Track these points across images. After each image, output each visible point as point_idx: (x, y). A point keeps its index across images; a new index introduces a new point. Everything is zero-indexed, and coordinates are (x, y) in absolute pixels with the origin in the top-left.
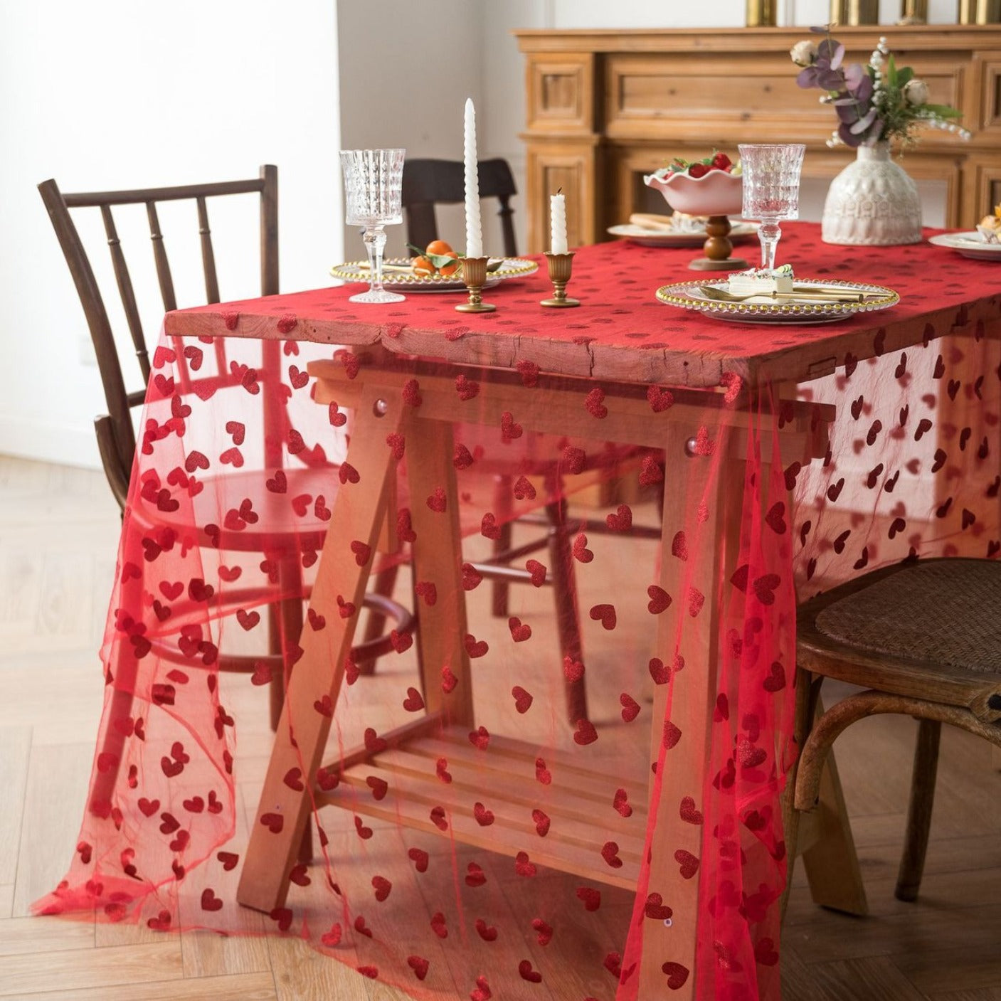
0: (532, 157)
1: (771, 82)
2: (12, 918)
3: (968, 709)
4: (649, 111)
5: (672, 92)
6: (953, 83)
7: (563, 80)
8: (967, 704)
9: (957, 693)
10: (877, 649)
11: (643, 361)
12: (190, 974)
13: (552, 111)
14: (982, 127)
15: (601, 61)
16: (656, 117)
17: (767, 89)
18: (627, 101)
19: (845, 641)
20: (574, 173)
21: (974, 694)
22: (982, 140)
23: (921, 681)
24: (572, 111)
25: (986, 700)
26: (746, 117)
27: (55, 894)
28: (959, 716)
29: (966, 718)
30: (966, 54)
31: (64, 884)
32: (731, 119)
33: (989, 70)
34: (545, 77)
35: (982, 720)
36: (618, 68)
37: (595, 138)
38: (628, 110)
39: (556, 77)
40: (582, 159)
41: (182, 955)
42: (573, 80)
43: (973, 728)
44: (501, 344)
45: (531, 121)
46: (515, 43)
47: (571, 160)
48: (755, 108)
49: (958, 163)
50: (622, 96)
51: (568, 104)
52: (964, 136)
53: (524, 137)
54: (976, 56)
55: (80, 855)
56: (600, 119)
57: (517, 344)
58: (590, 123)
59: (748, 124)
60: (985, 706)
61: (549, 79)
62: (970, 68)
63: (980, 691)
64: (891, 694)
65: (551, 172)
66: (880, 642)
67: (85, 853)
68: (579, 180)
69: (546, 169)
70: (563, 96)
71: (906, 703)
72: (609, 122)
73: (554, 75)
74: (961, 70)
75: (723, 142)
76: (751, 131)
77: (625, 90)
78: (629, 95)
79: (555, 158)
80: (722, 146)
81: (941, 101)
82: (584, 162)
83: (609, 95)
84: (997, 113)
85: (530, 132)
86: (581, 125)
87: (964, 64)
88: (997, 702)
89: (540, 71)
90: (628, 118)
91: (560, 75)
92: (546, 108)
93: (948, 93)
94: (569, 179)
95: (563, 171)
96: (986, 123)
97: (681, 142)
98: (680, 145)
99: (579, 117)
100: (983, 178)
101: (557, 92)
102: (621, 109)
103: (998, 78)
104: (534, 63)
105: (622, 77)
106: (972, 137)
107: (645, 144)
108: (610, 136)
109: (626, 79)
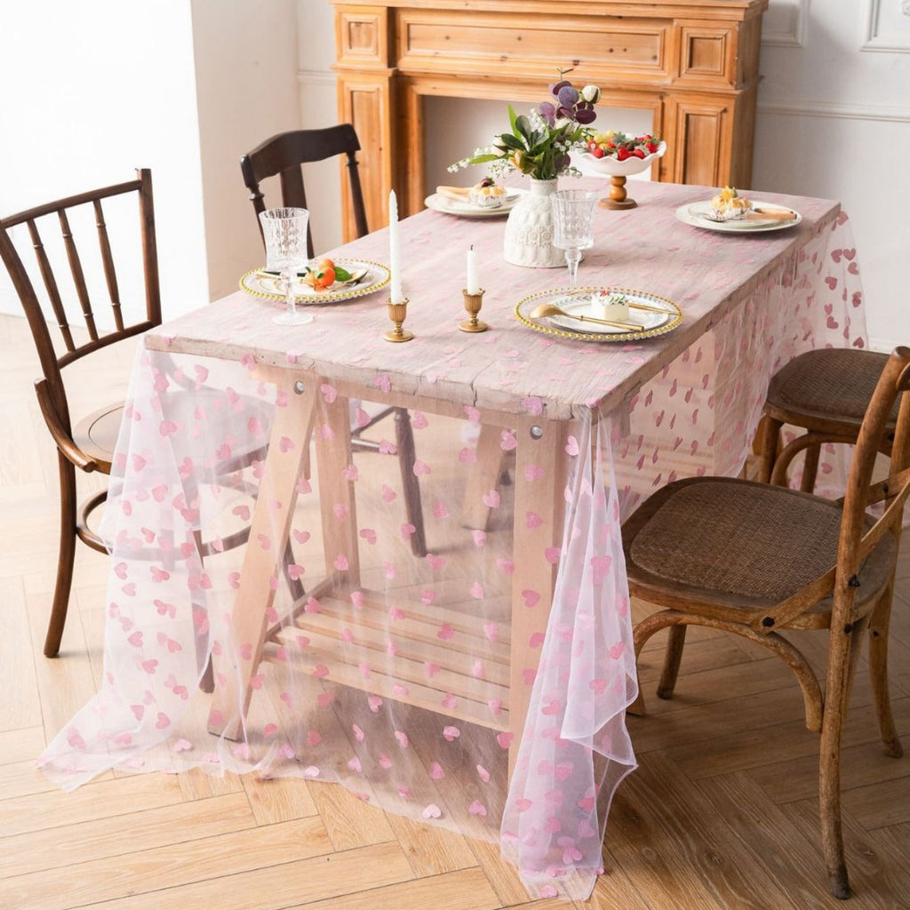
0: (341, 83)
1: (523, 33)
3: (749, 626)
4: (430, 52)
5: (448, 38)
6: (658, 38)
7: (363, 26)
8: (747, 623)
9: (741, 615)
10: (681, 581)
11: (514, 400)
12: (188, 798)
13: (355, 50)
14: (679, 76)
15: (391, 13)
16: (434, 57)
17: (520, 39)
18: (412, 42)
19: (657, 574)
20: (374, 96)
21: (752, 617)
22: (679, 84)
23: (716, 608)
24: (371, 50)
25: (761, 621)
26: (504, 59)
28: (741, 629)
29: (745, 630)
30: (669, 20)
32: (493, 60)
33: (685, 33)
34: (350, 23)
35: (758, 633)
36: (404, 18)
37: (390, 72)
38: (414, 50)
39: (358, 24)
40: (380, 87)
42: (371, 26)
43: (750, 637)
45: (340, 57)
47: (372, 87)
48: (510, 52)
49: (661, 98)
50: (409, 39)
51: (368, 45)
52: (668, 81)
53: (336, 69)
54: (675, 23)
56: (392, 57)
58: (385, 61)
59: (506, 64)
60: (761, 624)
61: (353, 25)
62: (671, 30)
63: (756, 615)
65: (355, 94)
66: (682, 575)
68: (378, 101)
69: (352, 92)
70: (364, 39)
72: (400, 59)
73: (356, 23)
74: (665, 31)
75: (487, 77)
76: (508, 70)
77: (412, 35)
78: (414, 39)
79: (359, 85)
80: (486, 80)
81: (649, 52)
82: (382, 89)
83: (399, 38)
84: (691, 65)
85: (340, 65)
86: (379, 61)
87: (667, 27)
88: (769, 622)
89: (345, 19)
90: (414, 56)
91: (361, 23)
92: (351, 48)
93: (654, 48)
94: (370, 101)
95: (365, 94)
96: (683, 72)
97: (455, 75)
98: (454, 78)
99: (377, 54)
100: (681, 112)
101: (359, 36)
102: (409, 49)
103: (692, 40)
104: (341, 13)
105: (408, 25)
106: (673, 81)
107: (427, 76)
108: (401, 69)
109: (412, 27)
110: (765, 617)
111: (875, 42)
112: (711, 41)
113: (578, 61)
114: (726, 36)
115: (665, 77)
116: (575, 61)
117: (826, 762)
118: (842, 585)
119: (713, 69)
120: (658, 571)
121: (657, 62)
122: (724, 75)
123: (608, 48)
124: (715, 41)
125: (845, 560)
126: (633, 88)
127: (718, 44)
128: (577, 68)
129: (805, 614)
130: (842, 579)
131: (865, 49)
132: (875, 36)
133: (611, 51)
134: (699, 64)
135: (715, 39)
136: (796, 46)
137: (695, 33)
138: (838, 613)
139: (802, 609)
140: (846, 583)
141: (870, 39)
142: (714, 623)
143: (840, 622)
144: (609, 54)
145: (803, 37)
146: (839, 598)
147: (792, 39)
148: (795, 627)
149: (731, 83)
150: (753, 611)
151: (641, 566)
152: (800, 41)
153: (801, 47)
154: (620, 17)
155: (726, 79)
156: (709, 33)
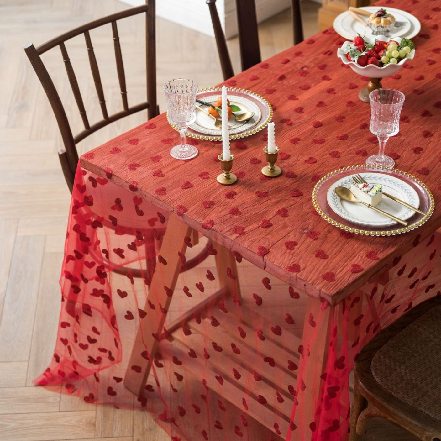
2: (26, 386)
10: (393, 393)
11: (287, 275)
12: (97, 435)
19: (380, 383)
25: (433, 438)
27: (45, 374)
31: (48, 370)
41: (96, 421)
44: (226, 240)
55: (55, 359)
57: (233, 243)
66: (395, 389)
67: (57, 358)
110: (435, 437)
120: (382, 381)
150: (429, 431)
151: (373, 374)
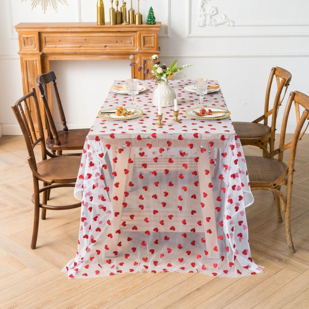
0: (22, 59)
1: (86, 38)
4: (54, 46)
5: (60, 41)
6: (132, 38)
7: (29, 39)
8: (269, 186)
9: (267, 184)
13: (27, 47)
15: (40, 34)
16: (56, 47)
17: (85, 40)
18: (47, 43)
20: (35, 62)
21: (270, 184)
24: (33, 46)
26: (80, 47)
28: (267, 188)
29: (268, 188)
30: (136, 32)
32: (77, 47)
33: (142, 36)
34: (24, 38)
35: (272, 188)
36: (43, 35)
37: (40, 53)
39: (27, 38)
42: (32, 38)
43: (270, 190)
45: (21, 50)
46: (15, 29)
47: (34, 59)
48: (82, 44)
51: (31, 45)
52: (137, 50)
53: (20, 54)
54: (138, 32)
56: (41, 49)
58: (39, 50)
59: (82, 48)
60: (273, 186)
61: (25, 39)
63: (271, 184)
64: (254, 187)
65: (27, 62)
68: (36, 64)
70: (30, 43)
71: (257, 188)
72: (43, 49)
73: (26, 38)
74: (134, 35)
75: (75, 53)
76: (82, 50)
77: (46, 41)
78: (47, 42)
79: (29, 59)
80: (75, 54)
81: (129, 42)
82: (37, 59)
83: (42, 42)
84: (144, 45)
85: (21, 52)
86: (36, 50)
87: (135, 34)
88: (275, 185)
89: (22, 36)
90: (48, 48)
91: (28, 38)
92: (25, 46)
93: (131, 40)
94: (33, 64)
95: (31, 61)
96: (142, 47)
97: (64, 53)
98: (63, 54)
99: (35, 48)
100: (142, 59)
101: (28, 42)
102: (46, 45)
103: (144, 37)
104: (21, 35)
105: (45, 37)
106: (139, 50)
107: (53, 54)
108: (44, 52)
109: (46, 38)
111: (191, 35)
112: (150, 37)
113: (106, 46)
114: (154, 35)
115: (135, 49)
116: (105, 46)
117: (287, 219)
118: (291, 172)
119: (151, 46)
121: (132, 45)
122: (154, 47)
123: (116, 41)
124: (151, 37)
125: (292, 165)
126: (125, 53)
127: (152, 38)
128: (106, 48)
129: (282, 181)
130: (291, 170)
131: (188, 37)
132: (191, 33)
133: (117, 42)
134: (146, 45)
135: (151, 36)
136: (167, 37)
137: (145, 35)
138: (290, 179)
139: (282, 180)
140: (292, 171)
141: (189, 34)
142: (260, 188)
143: (291, 181)
144: (116, 43)
145: (169, 34)
146: (290, 175)
147: (167, 35)
148: (280, 185)
149: (157, 50)
150: (271, 183)
152: (169, 36)
153: (169, 38)
154: (120, 31)
155: (155, 48)
156: (149, 35)
